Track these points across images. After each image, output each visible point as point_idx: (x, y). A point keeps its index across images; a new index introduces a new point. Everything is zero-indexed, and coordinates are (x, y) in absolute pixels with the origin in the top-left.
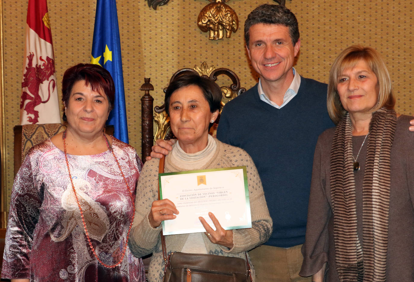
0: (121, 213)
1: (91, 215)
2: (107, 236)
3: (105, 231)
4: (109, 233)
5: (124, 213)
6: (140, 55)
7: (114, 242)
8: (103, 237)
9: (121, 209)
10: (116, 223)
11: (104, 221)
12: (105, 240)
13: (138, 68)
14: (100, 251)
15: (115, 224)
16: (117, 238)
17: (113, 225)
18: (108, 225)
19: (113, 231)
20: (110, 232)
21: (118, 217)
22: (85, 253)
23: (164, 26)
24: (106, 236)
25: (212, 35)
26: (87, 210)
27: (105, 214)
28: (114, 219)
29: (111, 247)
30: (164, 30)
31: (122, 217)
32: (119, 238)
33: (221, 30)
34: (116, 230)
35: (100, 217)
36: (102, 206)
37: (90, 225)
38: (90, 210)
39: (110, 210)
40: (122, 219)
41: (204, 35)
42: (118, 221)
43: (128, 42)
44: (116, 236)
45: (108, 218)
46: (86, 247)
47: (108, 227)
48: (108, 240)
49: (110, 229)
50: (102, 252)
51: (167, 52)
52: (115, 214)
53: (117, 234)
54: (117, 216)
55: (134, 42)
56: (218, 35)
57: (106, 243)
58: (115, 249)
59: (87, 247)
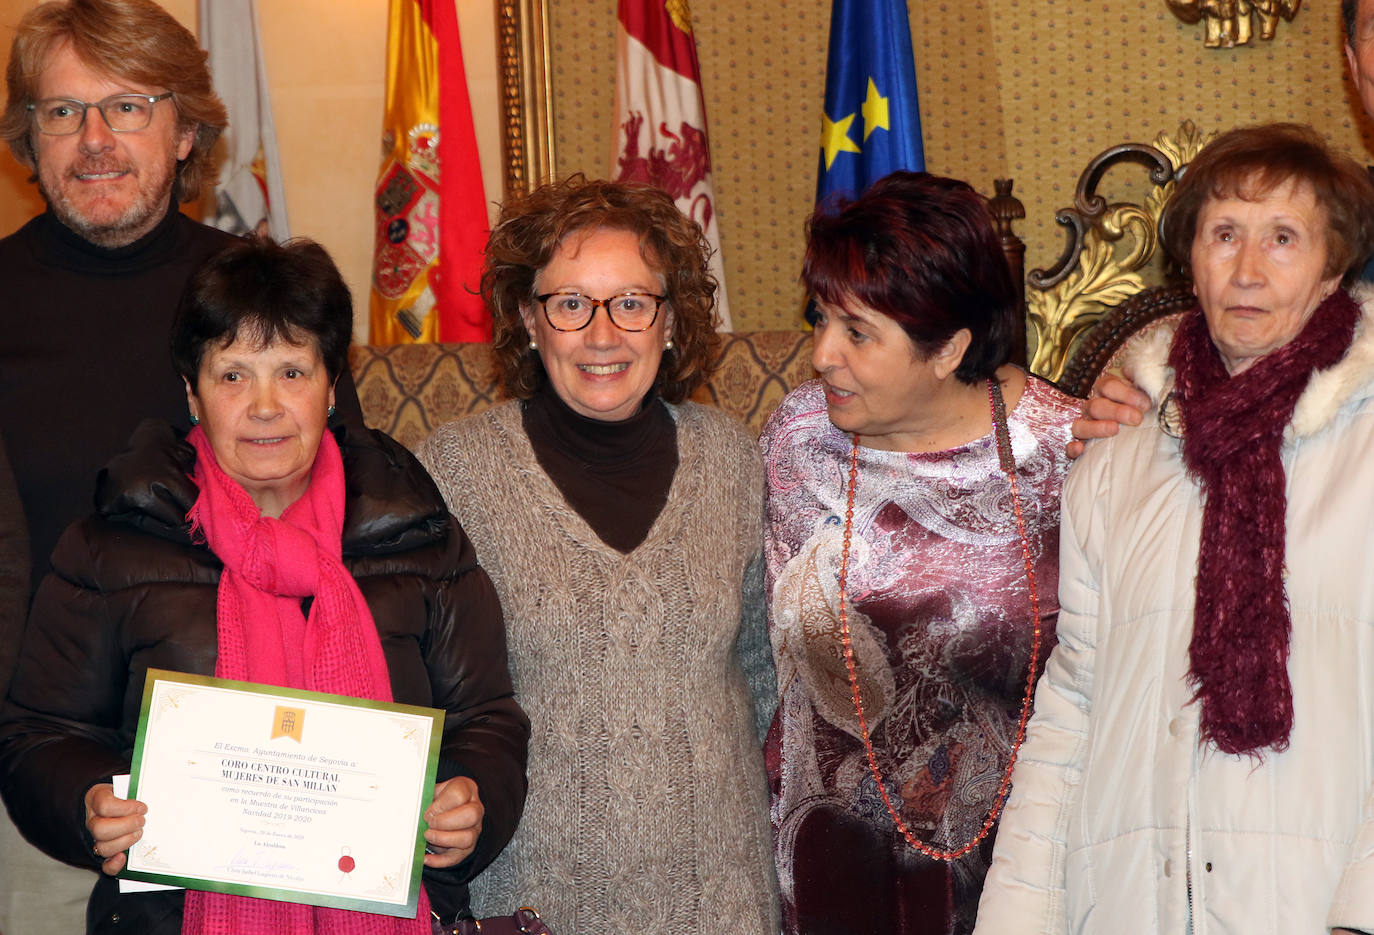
0: (936, 659)
1: (836, 652)
2: (887, 724)
3: (881, 709)
4: (893, 719)
5: (948, 661)
6: (982, 105)
7: (908, 749)
8: (872, 729)
9: (940, 646)
10: (919, 691)
11: (875, 678)
12: (878, 737)
13: (977, 147)
14: (862, 770)
15: (913, 691)
16: (920, 736)
17: (907, 696)
18: (889, 692)
19: (908, 713)
20: (897, 716)
21: (925, 671)
22: (808, 767)
23: (1058, 11)
24: (881, 726)
25: (1215, 30)
26: (824, 634)
27: (882, 655)
28: (911, 676)
29: (900, 762)
30: (1059, 24)
31: (938, 671)
32: (926, 736)
33: (1244, 15)
34: (918, 713)
35: (862, 662)
36: (876, 629)
37: (833, 683)
38: (834, 637)
39: (900, 644)
40: (937, 680)
41: (1189, 33)
42: (924, 684)
43: (945, 66)
44: (918, 731)
45: (889, 671)
46: (813, 751)
47: (890, 699)
48: (890, 739)
49: (896, 704)
50: (868, 775)
51: (1071, 93)
52: (915, 661)
53: (920, 723)
54: (921, 669)
55: (964, 66)
56: (1235, 31)
57: (883, 746)
58: (911, 774)
59: (818, 751)
